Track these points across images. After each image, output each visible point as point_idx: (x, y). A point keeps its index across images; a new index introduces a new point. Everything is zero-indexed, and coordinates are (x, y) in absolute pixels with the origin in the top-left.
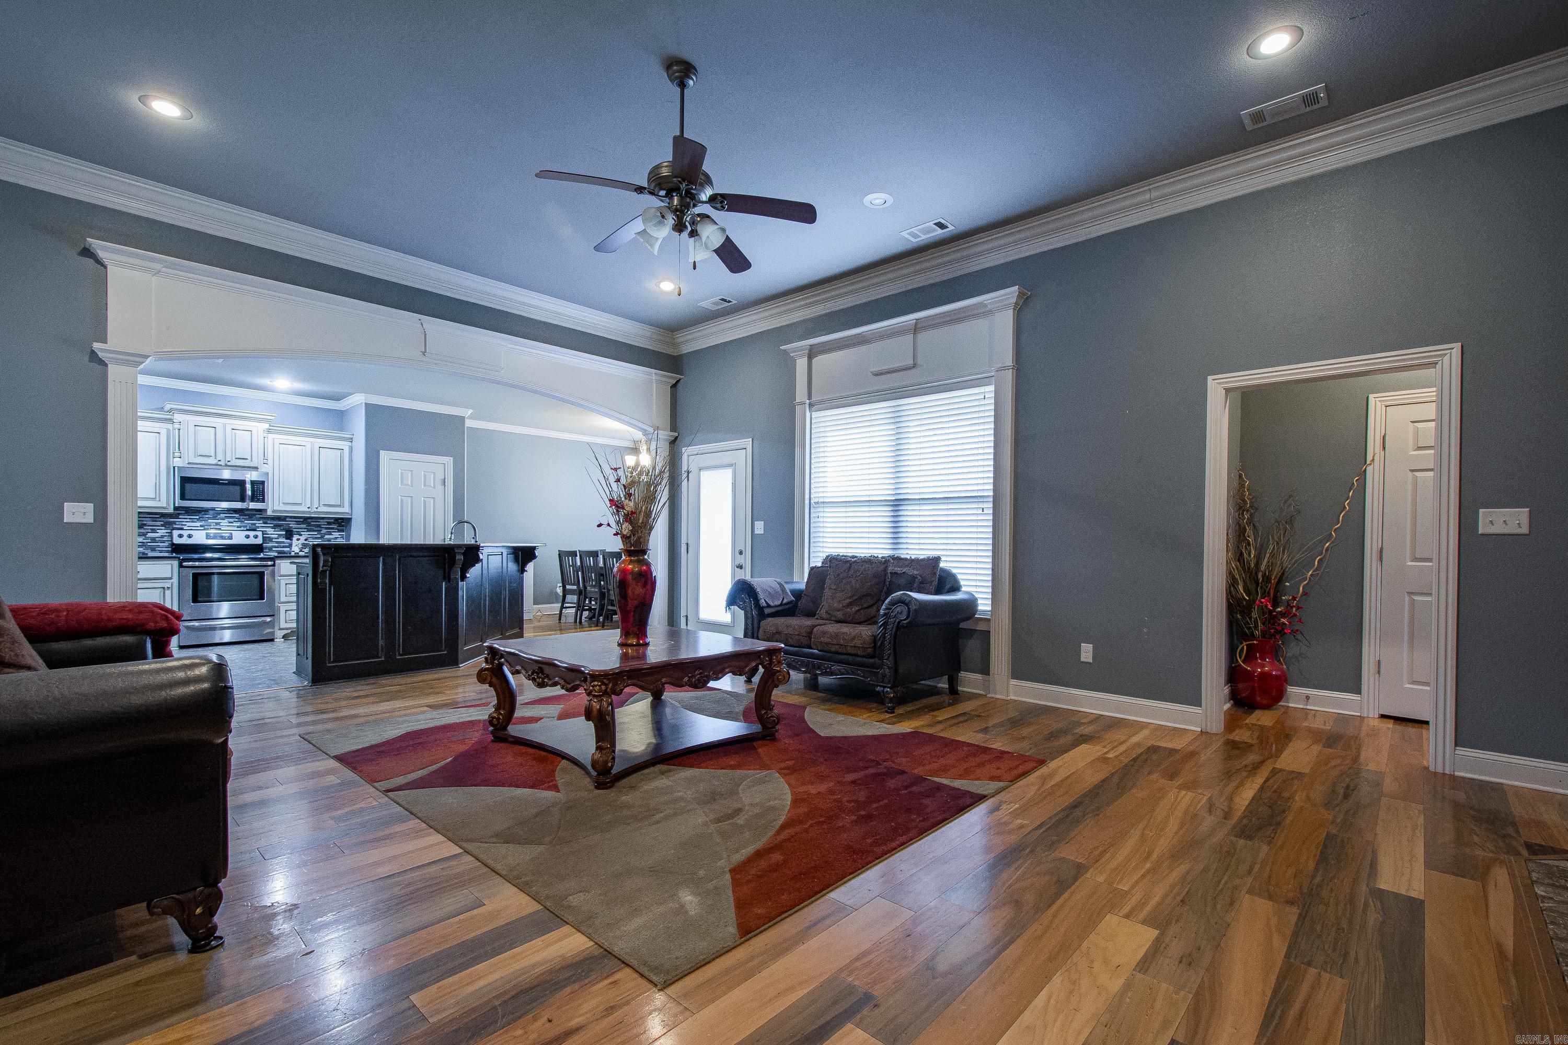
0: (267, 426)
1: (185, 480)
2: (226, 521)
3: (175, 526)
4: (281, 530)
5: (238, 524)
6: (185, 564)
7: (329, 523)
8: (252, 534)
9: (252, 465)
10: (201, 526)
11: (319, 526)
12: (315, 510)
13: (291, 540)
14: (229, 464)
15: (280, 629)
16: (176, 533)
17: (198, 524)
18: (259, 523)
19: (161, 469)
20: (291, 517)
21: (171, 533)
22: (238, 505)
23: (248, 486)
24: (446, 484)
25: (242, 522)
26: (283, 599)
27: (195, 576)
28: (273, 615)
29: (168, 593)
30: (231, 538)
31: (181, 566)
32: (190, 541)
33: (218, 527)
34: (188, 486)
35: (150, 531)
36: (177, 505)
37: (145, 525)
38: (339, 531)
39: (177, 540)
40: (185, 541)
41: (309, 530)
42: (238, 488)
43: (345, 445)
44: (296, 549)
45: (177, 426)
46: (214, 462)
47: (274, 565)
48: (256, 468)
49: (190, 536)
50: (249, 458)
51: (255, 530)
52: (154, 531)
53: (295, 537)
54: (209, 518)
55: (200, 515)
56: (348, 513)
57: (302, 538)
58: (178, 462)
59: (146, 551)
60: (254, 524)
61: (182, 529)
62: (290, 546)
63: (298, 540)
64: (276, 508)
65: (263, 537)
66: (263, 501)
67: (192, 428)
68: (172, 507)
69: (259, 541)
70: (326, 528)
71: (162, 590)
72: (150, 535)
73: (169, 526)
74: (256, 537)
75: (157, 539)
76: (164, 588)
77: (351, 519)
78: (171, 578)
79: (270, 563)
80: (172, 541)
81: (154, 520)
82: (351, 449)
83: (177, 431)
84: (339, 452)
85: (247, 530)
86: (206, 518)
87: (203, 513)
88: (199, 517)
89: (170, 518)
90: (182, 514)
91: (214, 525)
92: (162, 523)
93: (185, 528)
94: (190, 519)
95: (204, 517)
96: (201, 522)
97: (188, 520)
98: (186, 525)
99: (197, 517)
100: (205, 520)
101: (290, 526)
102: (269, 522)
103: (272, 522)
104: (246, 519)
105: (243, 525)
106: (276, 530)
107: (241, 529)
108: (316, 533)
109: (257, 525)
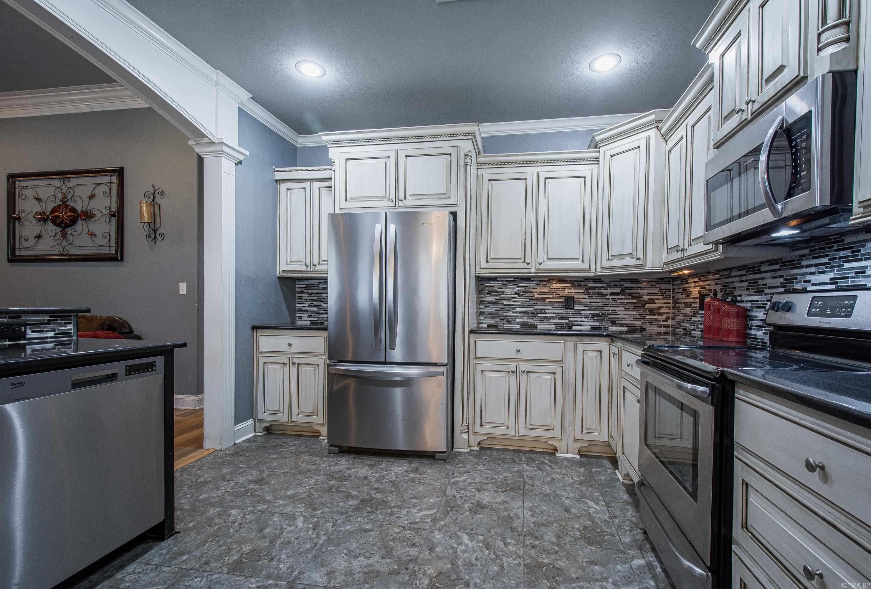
14: (755, 108)
32: (785, 320)
33: (860, 280)
39: (770, 318)
40: (777, 318)
46: (737, 120)
86: (840, 258)
87: (835, 247)
88: (830, 259)
89: (792, 269)
90: (804, 255)
91: (854, 275)
92: (782, 280)
93: (808, 289)
94: (816, 265)
95: (836, 258)
96: (831, 271)
97: (813, 269)
98: (809, 281)
99: (826, 260)
100: (839, 266)
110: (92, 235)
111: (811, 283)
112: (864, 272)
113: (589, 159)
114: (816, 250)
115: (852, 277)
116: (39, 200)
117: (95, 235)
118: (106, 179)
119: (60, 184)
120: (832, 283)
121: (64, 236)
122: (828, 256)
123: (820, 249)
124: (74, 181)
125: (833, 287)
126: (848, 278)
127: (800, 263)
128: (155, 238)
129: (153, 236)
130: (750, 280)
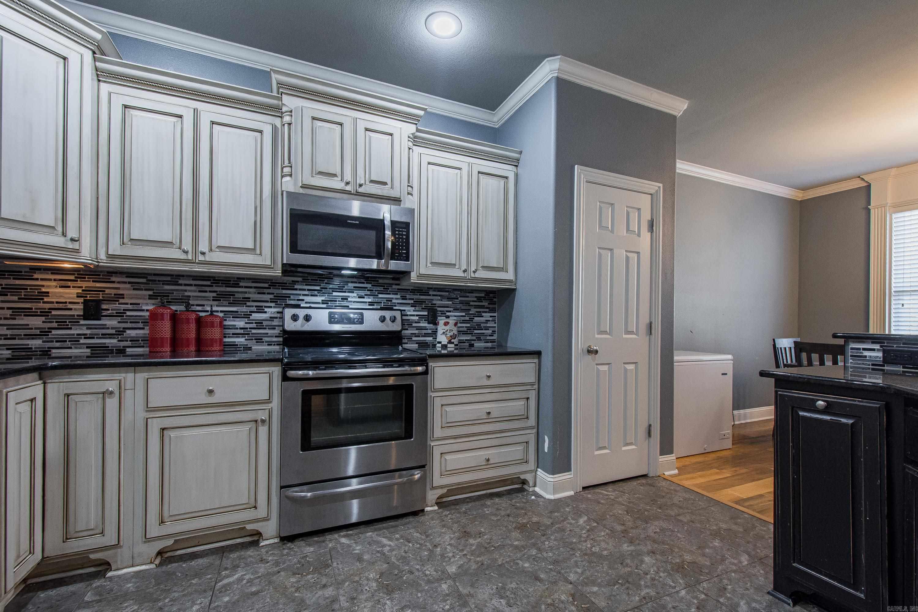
0: (412, 128)
1: (298, 219)
2: (355, 295)
3: (288, 302)
4: (423, 309)
5: (371, 299)
6: (292, 373)
7: (479, 299)
8: (387, 314)
9: (392, 194)
10: (324, 302)
11: (467, 303)
12: (473, 275)
13: (436, 324)
14: (361, 190)
15: (433, 488)
16: (289, 313)
17: (319, 299)
18: (396, 298)
19: (264, 197)
21: (282, 313)
22: (374, 264)
23: (388, 233)
24: (654, 228)
25: (377, 294)
26: (438, 432)
27: (307, 395)
28: (423, 466)
29: (263, 430)
30: (361, 321)
31: (285, 378)
32: (309, 327)
33: (345, 303)
34: (302, 227)
35: (254, 309)
36: (285, 262)
38: (492, 310)
39: (290, 326)
40: (298, 326)
41: (456, 310)
42: (372, 234)
43: (508, 170)
44: (443, 339)
45: (287, 119)
46: (340, 185)
47: (426, 373)
48: (397, 201)
49: (307, 318)
50: (389, 182)
51: (392, 309)
52: (260, 310)
53: (442, 321)
54: (334, 290)
55: (323, 285)
56: (510, 281)
57: (452, 321)
58: (287, 185)
59: (249, 344)
60: (390, 300)
61: (298, 306)
62: (434, 333)
63: (446, 324)
64: (423, 271)
65: (402, 320)
66: (407, 259)
67: (307, 122)
68: (280, 266)
69: (396, 327)
70: (476, 307)
71: (253, 425)
73: (280, 301)
74: (393, 319)
75: (265, 323)
76: (256, 421)
77: (514, 290)
78: (269, 401)
79: (420, 369)
80: (283, 326)
81: (258, 289)
82: (517, 175)
83: (286, 126)
84: (502, 182)
85: (382, 309)
86: (330, 288)
87: (326, 281)
88: (321, 288)
89: (282, 289)
90: (298, 282)
91: (340, 300)
92: (272, 296)
93: (302, 305)
94: (308, 290)
95: (327, 288)
96: (323, 296)
97: (306, 293)
98: (303, 300)
99: (318, 288)
100: (329, 293)
101: (434, 302)
102: (408, 297)
103: (412, 297)
104: (381, 289)
105: (376, 300)
106: (417, 308)
107: (375, 307)
108: (464, 314)
109: (394, 301)
111: (305, 302)
112: (347, 299)
114: (309, 280)
115: (339, 301)
120: (323, 303)
122: (320, 285)
123: (311, 280)
125: (324, 306)
126: (336, 301)
127: (294, 286)
130: (220, 292)
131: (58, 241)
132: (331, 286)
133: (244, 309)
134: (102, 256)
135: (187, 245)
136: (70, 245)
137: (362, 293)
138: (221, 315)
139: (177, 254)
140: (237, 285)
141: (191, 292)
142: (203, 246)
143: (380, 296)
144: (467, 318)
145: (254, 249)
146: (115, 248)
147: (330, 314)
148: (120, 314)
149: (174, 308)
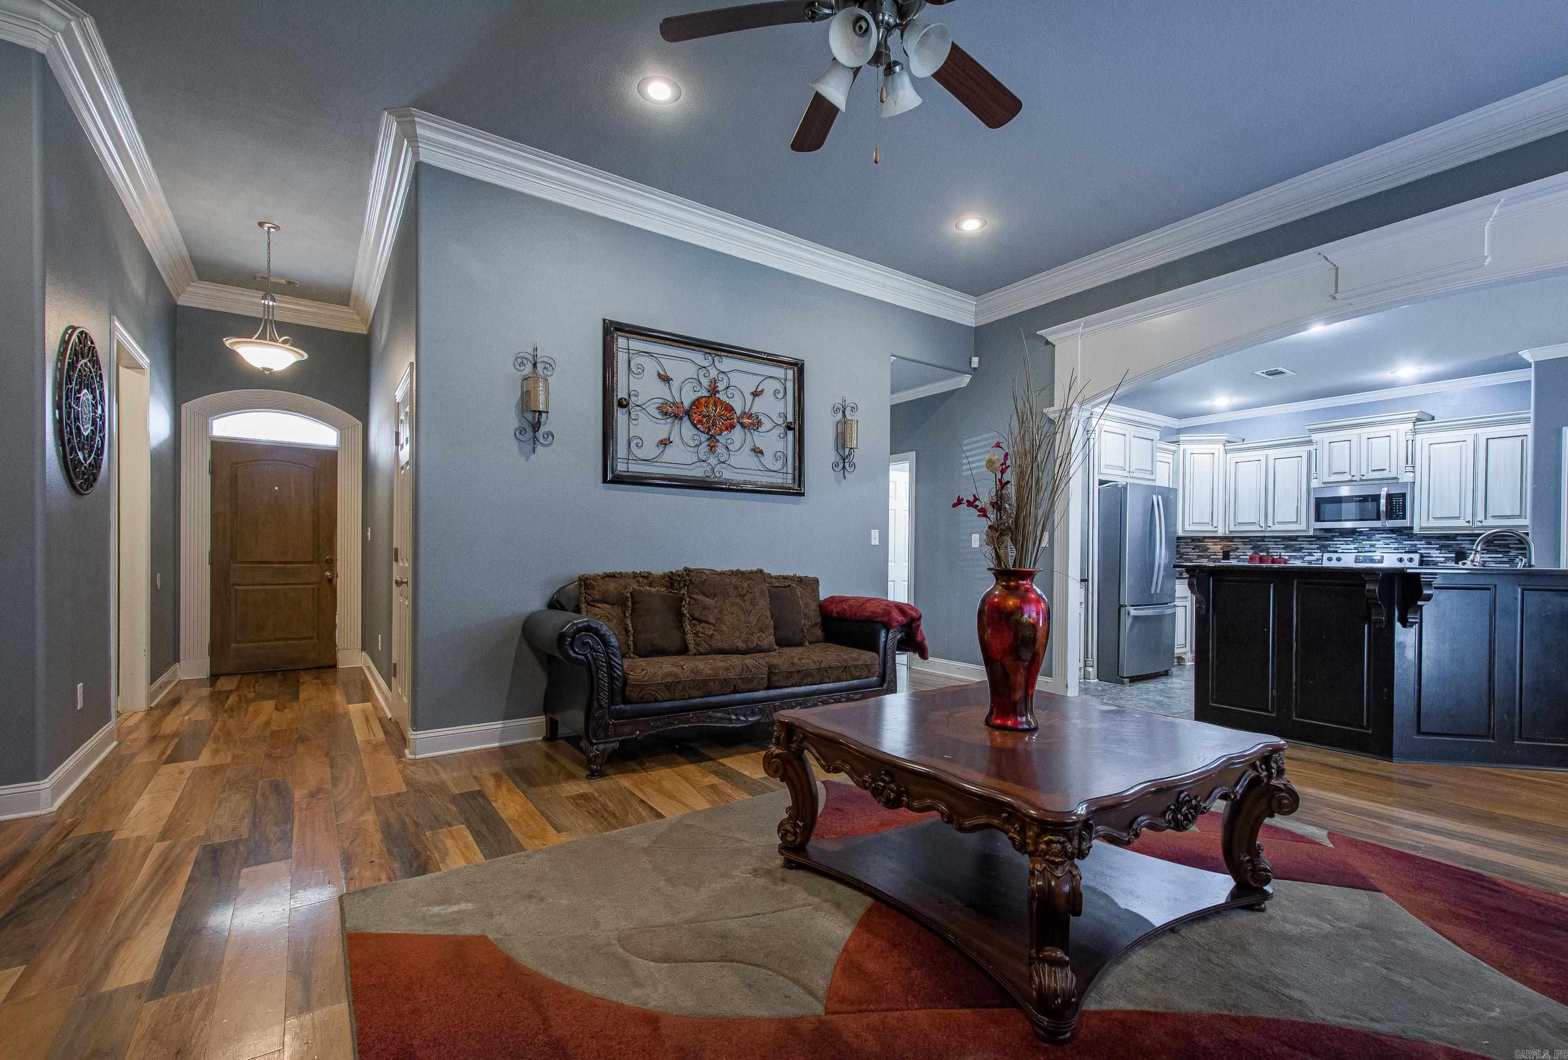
0: (1410, 426)
1: (1319, 502)
2: (1381, 542)
3: (1329, 549)
4: (1450, 552)
5: (1396, 545)
8: (1406, 557)
9: (1391, 475)
10: (1355, 549)
11: (1507, 546)
12: (1480, 524)
14: (1363, 478)
16: (1326, 555)
17: (1352, 546)
19: (1302, 492)
20: (1464, 535)
21: (1322, 556)
22: (1380, 524)
23: (1383, 502)
25: (1400, 543)
30: (1381, 561)
32: (1338, 565)
33: (1373, 549)
34: (1322, 507)
35: (1307, 554)
36: (1318, 527)
37: (1303, 548)
39: (1326, 564)
40: (1333, 564)
41: (1491, 552)
42: (1372, 504)
43: (1525, 430)
45: (1315, 446)
46: (1349, 478)
48: (1392, 480)
49: (1339, 559)
50: (1388, 468)
51: (1414, 552)
52: (1310, 554)
54: (1363, 540)
55: (1355, 537)
56: (1525, 526)
58: (1315, 484)
60: (1415, 546)
61: (1335, 552)
64: (1426, 525)
65: (1421, 560)
67: (1326, 446)
68: (1313, 529)
69: (1414, 565)
70: (1518, 549)
72: (1307, 558)
73: (1323, 549)
74: (1411, 560)
75: (1314, 562)
80: (1322, 564)
81: (1311, 543)
83: (1315, 451)
84: (1519, 440)
85: (1402, 552)
87: (1357, 535)
88: (1354, 539)
89: (1326, 541)
90: (1336, 536)
91: (1370, 546)
92: (1318, 546)
93: (1337, 551)
94: (1344, 541)
96: (1355, 544)
98: (1340, 547)
100: (1360, 542)
101: (1463, 546)
102: (1433, 542)
103: (1438, 542)
104: (1406, 537)
105: (1401, 546)
106: (1443, 551)
107: (1400, 551)
108: (1501, 556)
109: (1418, 546)
110: (758, 452)
112: (1373, 546)
113: (1170, 451)
116: (666, 379)
117: (761, 452)
118: (778, 372)
119: (705, 364)
120: (1353, 549)
121: (712, 448)
123: (1347, 534)
124: (727, 364)
125: (1354, 551)
126: (1366, 547)
127: (1333, 539)
128: (844, 467)
129: (841, 465)
130: (1286, 544)
131: (1210, 528)
132: (1361, 537)
133: (1301, 554)
134: (1227, 532)
135: (1262, 524)
136: (1215, 529)
137: (1388, 541)
138: (1287, 558)
139: (1256, 528)
140: (1296, 540)
141: (1271, 545)
142: (1270, 524)
143: (1405, 542)
144: (1506, 560)
145: (1297, 522)
146: (1232, 528)
147: (1356, 556)
148: (1238, 557)
149: (1261, 554)
